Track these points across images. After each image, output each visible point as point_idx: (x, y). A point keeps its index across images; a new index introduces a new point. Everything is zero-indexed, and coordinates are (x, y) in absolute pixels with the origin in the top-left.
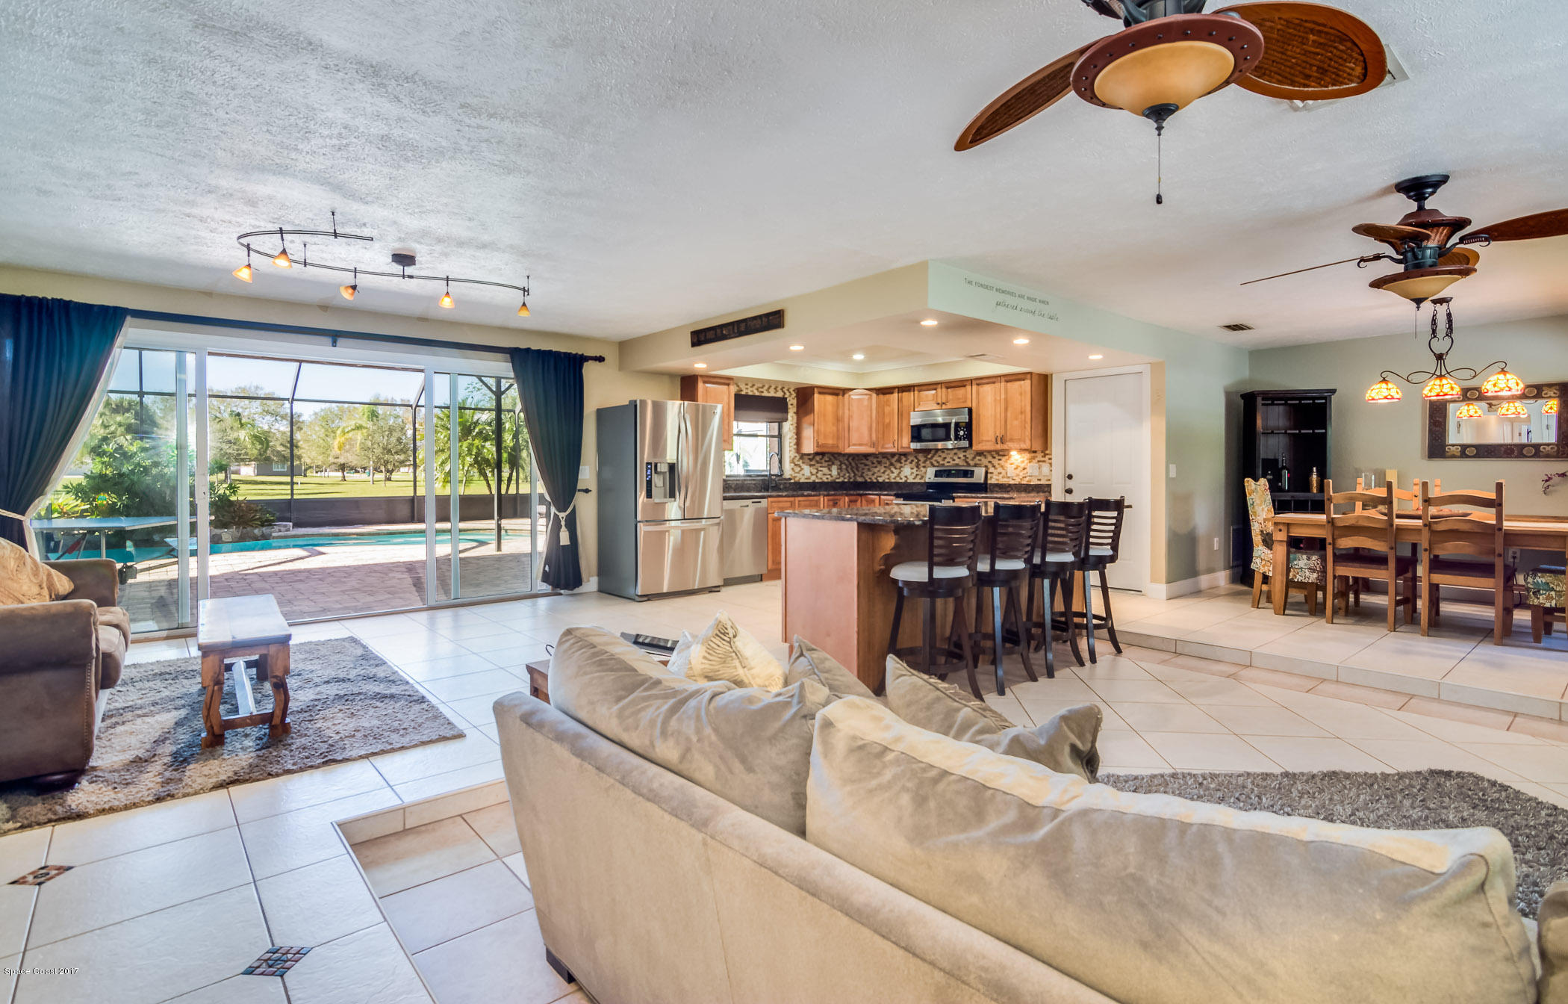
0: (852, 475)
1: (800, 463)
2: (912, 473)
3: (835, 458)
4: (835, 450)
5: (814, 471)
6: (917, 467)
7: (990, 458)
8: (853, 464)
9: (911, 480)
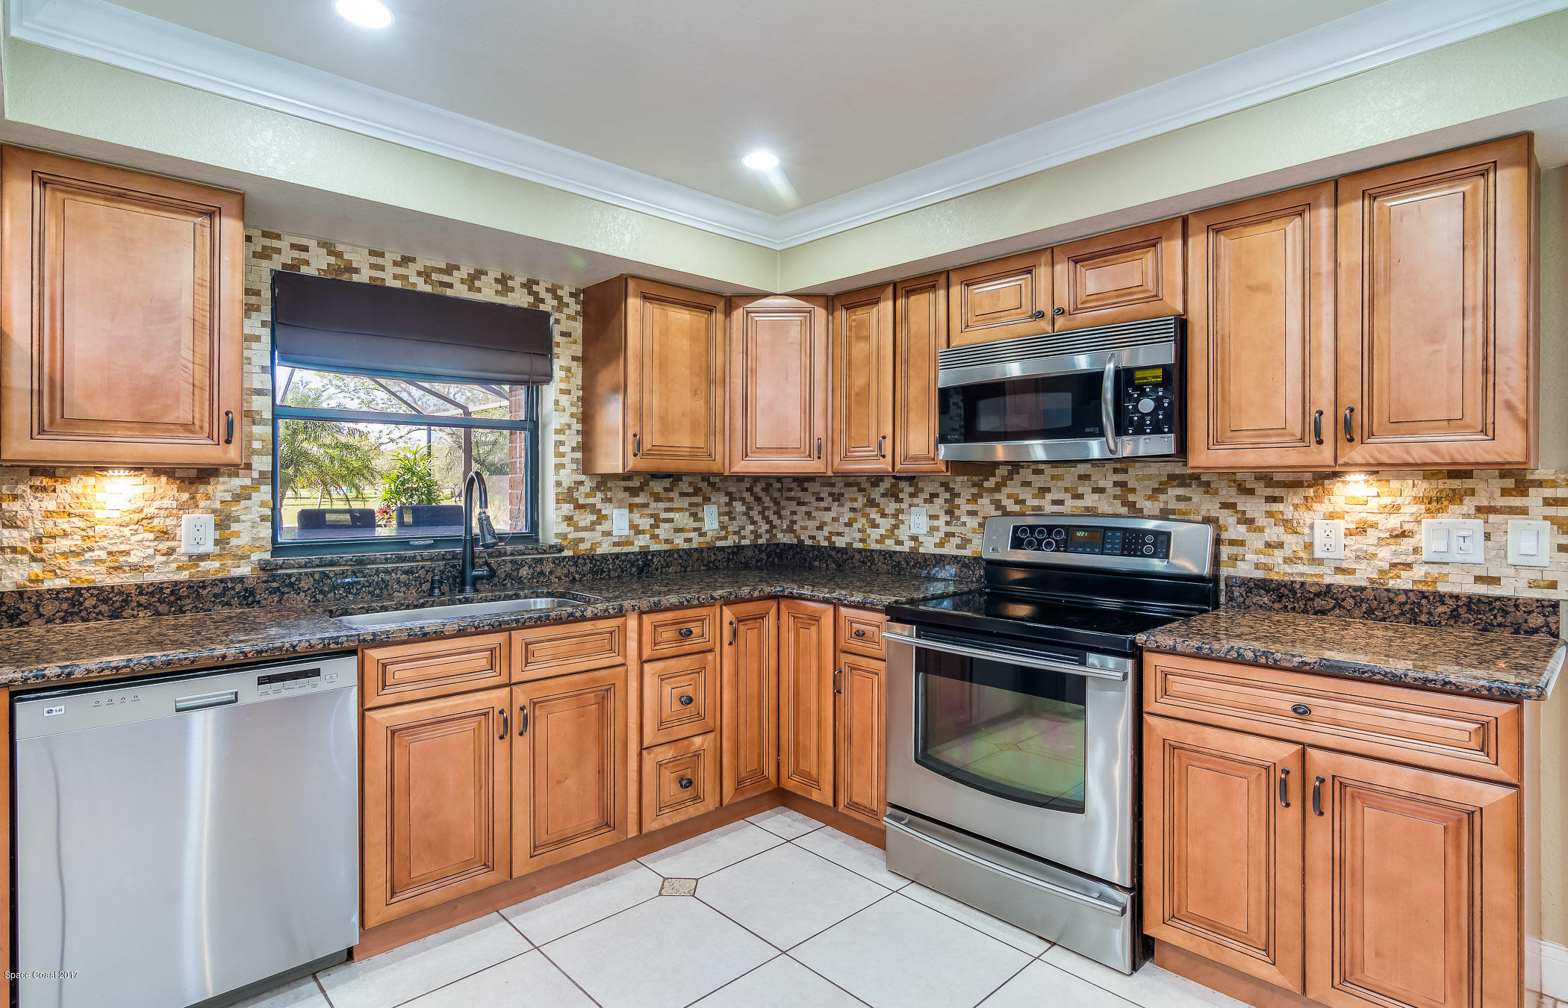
0: (765, 527)
1: (597, 499)
2: (933, 529)
3: (712, 485)
4: (702, 465)
5: (645, 523)
6: (949, 512)
7: (1229, 494)
8: (768, 502)
9: (929, 547)
